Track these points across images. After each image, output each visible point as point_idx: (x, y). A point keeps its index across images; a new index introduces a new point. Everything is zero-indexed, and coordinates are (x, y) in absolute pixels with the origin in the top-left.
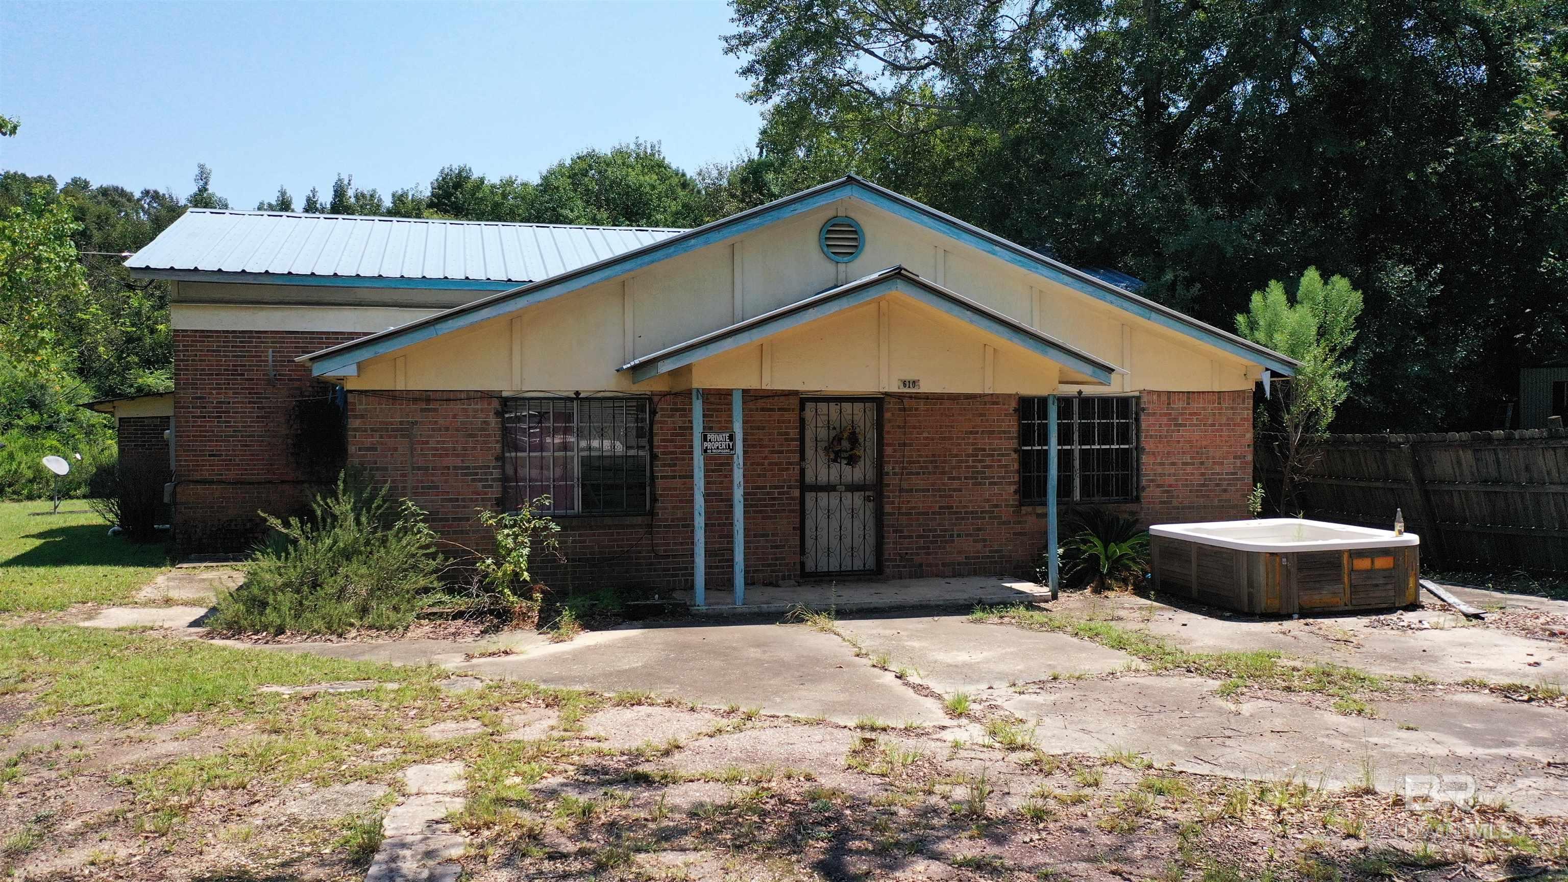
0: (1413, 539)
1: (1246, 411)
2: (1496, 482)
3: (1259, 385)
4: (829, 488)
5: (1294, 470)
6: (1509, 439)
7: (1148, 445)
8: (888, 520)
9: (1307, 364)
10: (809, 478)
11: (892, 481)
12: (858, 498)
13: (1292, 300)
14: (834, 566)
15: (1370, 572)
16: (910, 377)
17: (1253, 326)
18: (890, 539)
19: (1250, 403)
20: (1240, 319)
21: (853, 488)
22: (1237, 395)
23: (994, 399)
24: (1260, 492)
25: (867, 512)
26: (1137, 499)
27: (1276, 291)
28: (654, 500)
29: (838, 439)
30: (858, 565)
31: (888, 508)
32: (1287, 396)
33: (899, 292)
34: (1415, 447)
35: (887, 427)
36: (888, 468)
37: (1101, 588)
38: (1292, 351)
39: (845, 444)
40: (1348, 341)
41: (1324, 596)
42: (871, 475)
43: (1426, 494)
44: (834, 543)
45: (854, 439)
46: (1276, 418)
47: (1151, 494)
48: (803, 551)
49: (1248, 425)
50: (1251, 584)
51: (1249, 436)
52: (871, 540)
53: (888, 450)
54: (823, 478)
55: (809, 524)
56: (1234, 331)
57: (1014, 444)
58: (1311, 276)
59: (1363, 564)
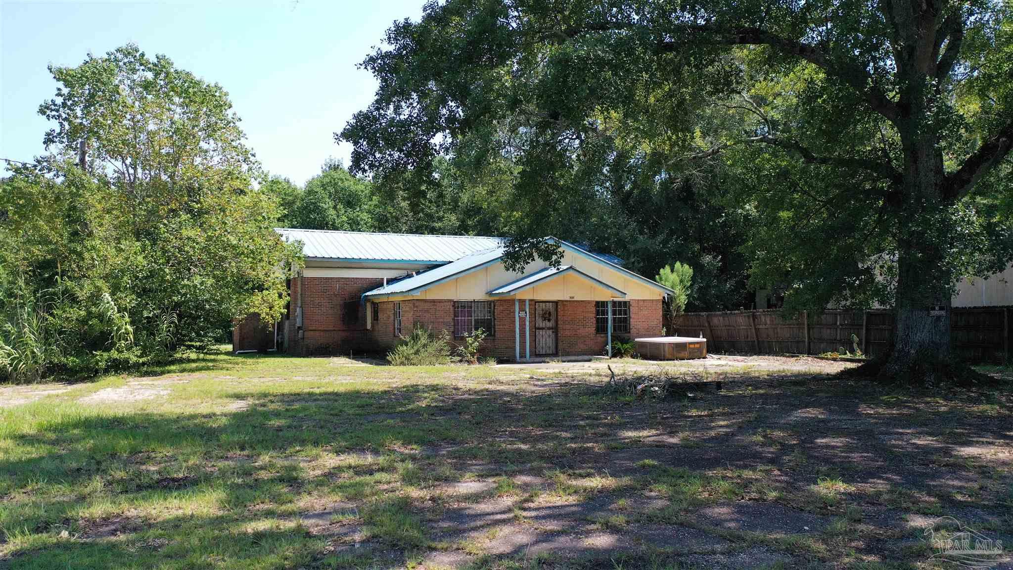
0: (705, 340)
1: (660, 305)
2: (729, 326)
3: (664, 298)
4: (542, 329)
5: (674, 324)
6: (731, 313)
7: (632, 316)
8: (559, 338)
9: (677, 291)
10: (537, 325)
11: (560, 326)
12: (550, 332)
13: (672, 271)
14: (544, 353)
15: (694, 349)
16: (572, 296)
17: (661, 279)
18: (560, 344)
19: (661, 303)
20: (657, 277)
21: (549, 329)
22: (657, 301)
23: (589, 302)
24: (665, 329)
25: (553, 336)
26: (629, 332)
27: (668, 268)
28: (495, 332)
29: (545, 313)
30: (551, 352)
31: (559, 335)
32: (672, 301)
33: (571, 272)
34: (708, 316)
35: (559, 310)
36: (559, 322)
37: (622, 357)
38: (672, 288)
39: (547, 315)
40: (689, 284)
41: (682, 355)
42: (554, 325)
43: (711, 331)
44: (544, 345)
45: (550, 313)
46: (668, 308)
47: (633, 331)
48: (535, 348)
49: (661, 310)
50: (664, 351)
51: (661, 313)
52: (554, 344)
53: (559, 317)
54: (541, 326)
55: (537, 340)
56: (655, 281)
57: (594, 315)
58: (678, 265)
59: (692, 346)
